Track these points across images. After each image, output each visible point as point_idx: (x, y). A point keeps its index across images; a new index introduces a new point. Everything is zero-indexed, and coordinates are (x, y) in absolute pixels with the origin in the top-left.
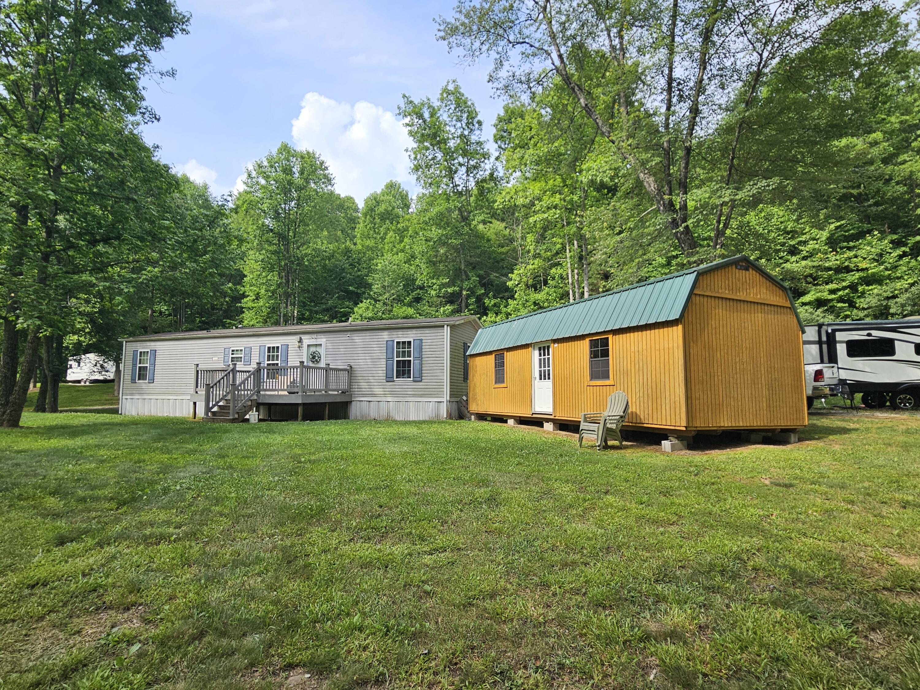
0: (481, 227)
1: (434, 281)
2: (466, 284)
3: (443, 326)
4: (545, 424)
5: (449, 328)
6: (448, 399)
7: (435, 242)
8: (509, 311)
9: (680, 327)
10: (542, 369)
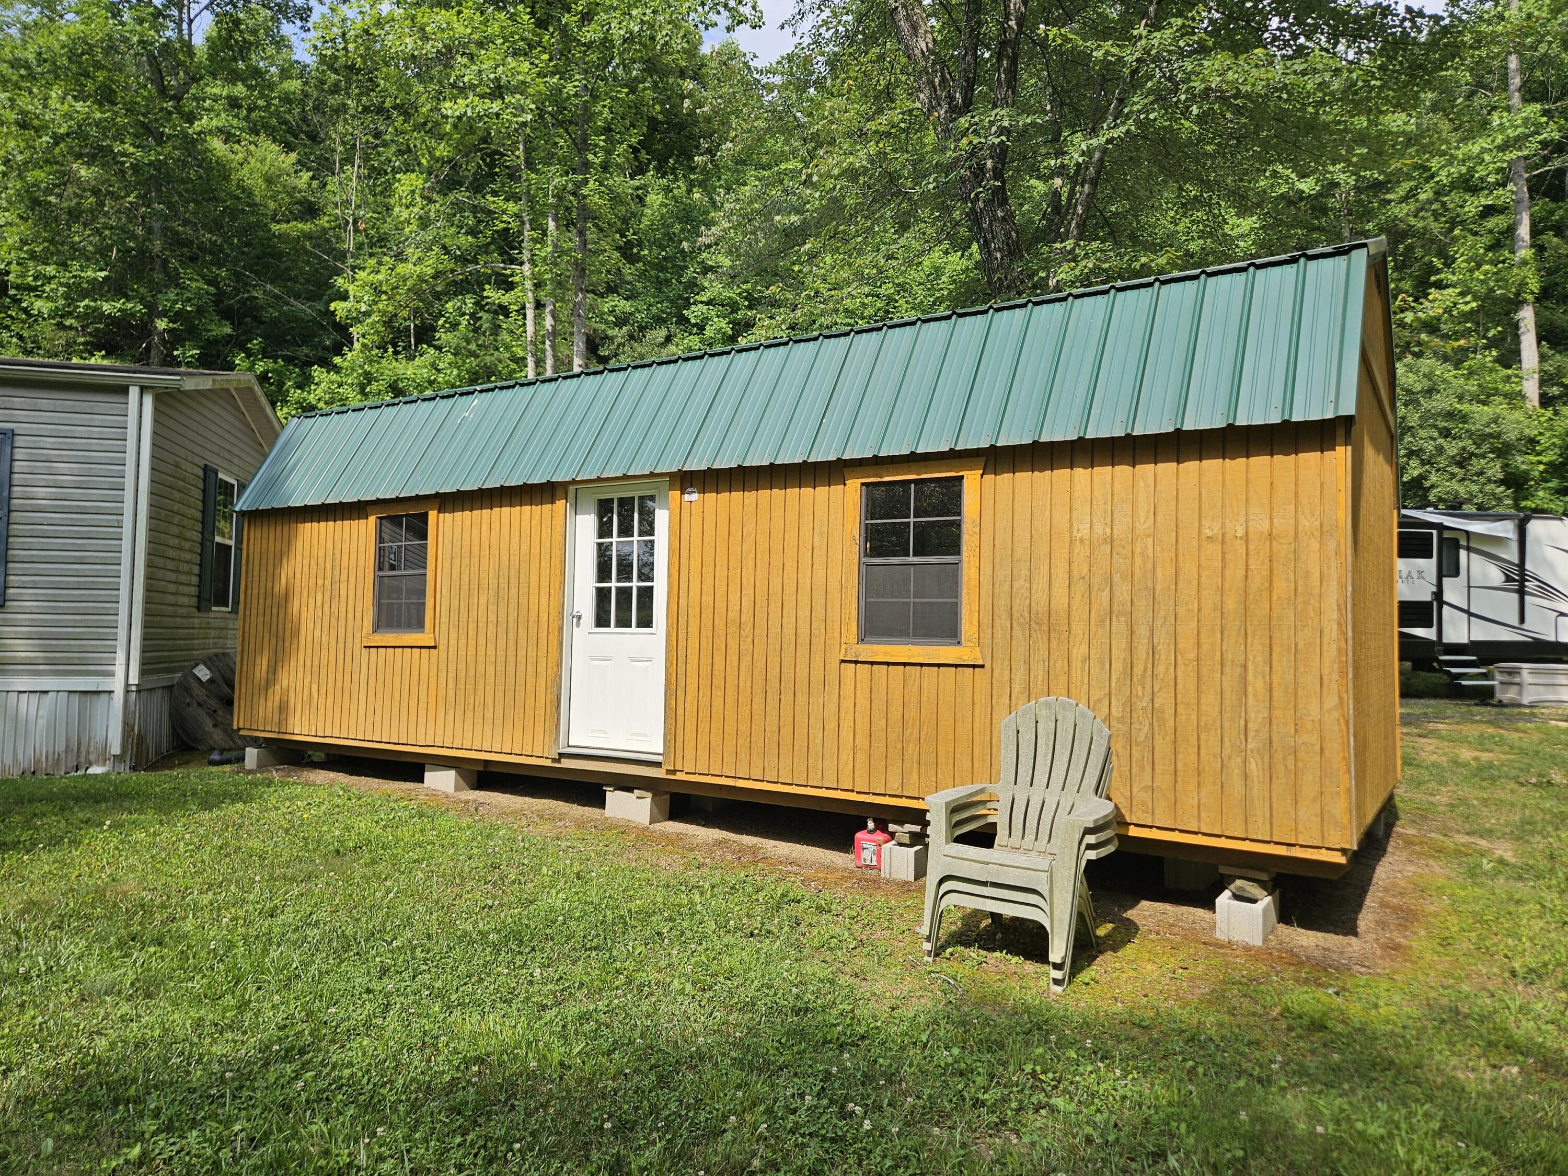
0: (217, 145)
1: (50, 270)
2: (169, 298)
3: (123, 390)
4: (613, 797)
5: (148, 401)
6: (134, 679)
7: (58, 139)
8: (312, 399)
9: (1341, 455)
10: (614, 584)
